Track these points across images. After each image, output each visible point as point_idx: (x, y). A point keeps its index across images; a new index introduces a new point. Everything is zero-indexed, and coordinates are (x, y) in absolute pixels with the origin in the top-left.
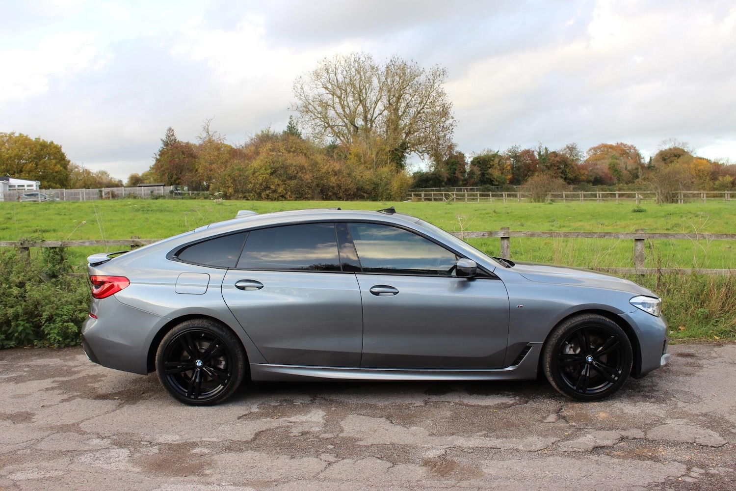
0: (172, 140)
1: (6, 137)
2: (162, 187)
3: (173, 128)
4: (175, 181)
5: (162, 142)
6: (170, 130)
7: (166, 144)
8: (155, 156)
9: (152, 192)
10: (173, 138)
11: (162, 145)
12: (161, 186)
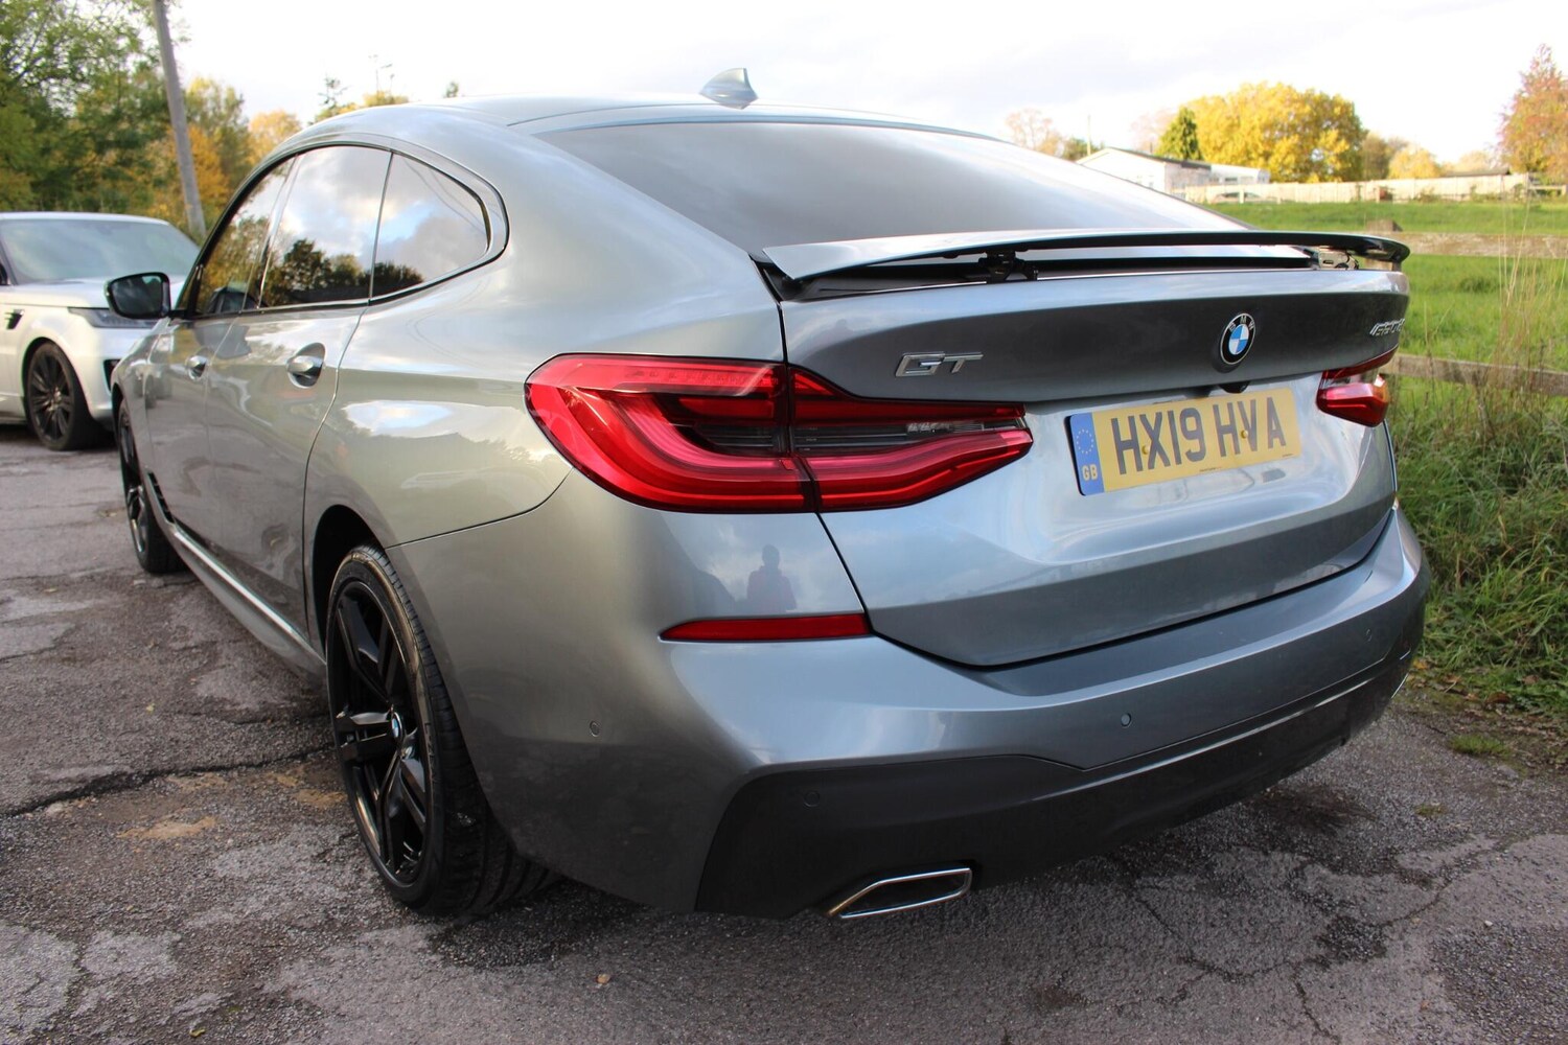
0: (1546, 71)
1: (1252, 89)
2: (1499, 177)
3: (1548, 45)
4: (1538, 163)
5: (1519, 78)
6: (1544, 48)
7: (1530, 82)
8: (1503, 111)
9: (1473, 188)
10: (1548, 66)
11: (1521, 86)
12: (1497, 174)
